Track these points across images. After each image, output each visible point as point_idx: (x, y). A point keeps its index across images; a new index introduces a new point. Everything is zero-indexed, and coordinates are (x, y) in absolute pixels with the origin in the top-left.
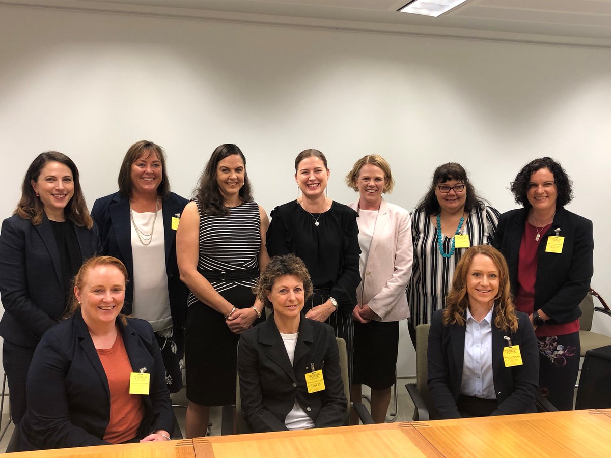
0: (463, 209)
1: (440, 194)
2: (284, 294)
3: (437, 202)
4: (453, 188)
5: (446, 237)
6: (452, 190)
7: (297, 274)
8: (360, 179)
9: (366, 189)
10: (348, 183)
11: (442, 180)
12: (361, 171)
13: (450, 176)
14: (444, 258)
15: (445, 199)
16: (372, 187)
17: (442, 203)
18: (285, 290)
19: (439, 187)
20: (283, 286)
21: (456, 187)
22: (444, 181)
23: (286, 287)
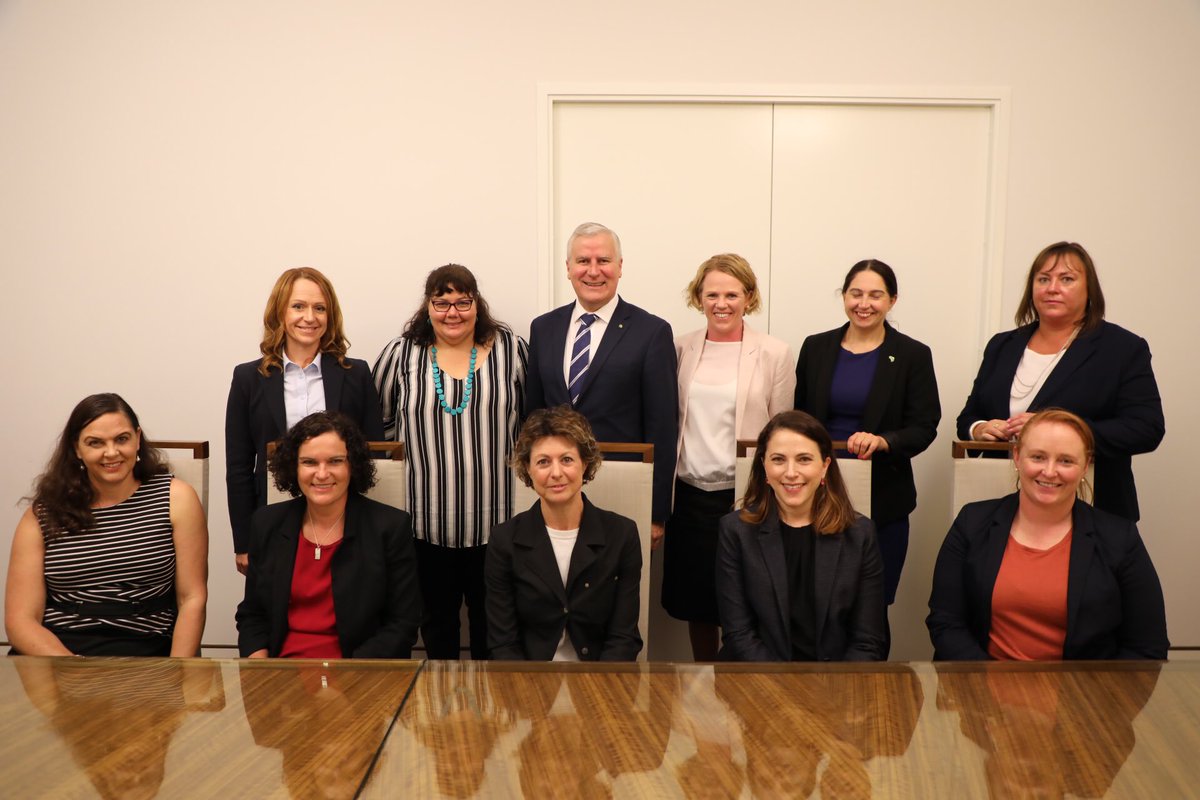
0: (472, 336)
1: (435, 313)
2: (544, 467)
3: (431, 327)
4: (454, 305)
5: (455, 380)
6: (453, 307)
7: (563, 434)
8: (704, 295)
9: (712, 312)
10: (688, 302)
11: (437, 292)
12: (705, 283)
13: (450, 286)
14: (454, 417)
15: (442, 321)
16: (722, 310)
17: (438, 328)
18: (546, 461)
19: (433, 303)
20: (542, 455)
21: (459, 303)
22: (441, 294)
23: (547, 456)
